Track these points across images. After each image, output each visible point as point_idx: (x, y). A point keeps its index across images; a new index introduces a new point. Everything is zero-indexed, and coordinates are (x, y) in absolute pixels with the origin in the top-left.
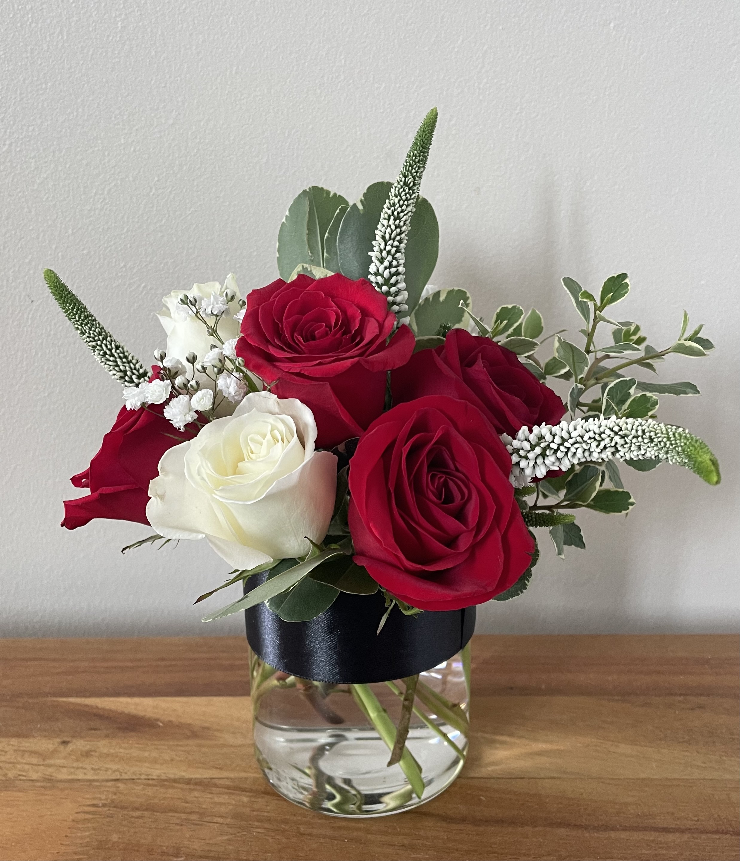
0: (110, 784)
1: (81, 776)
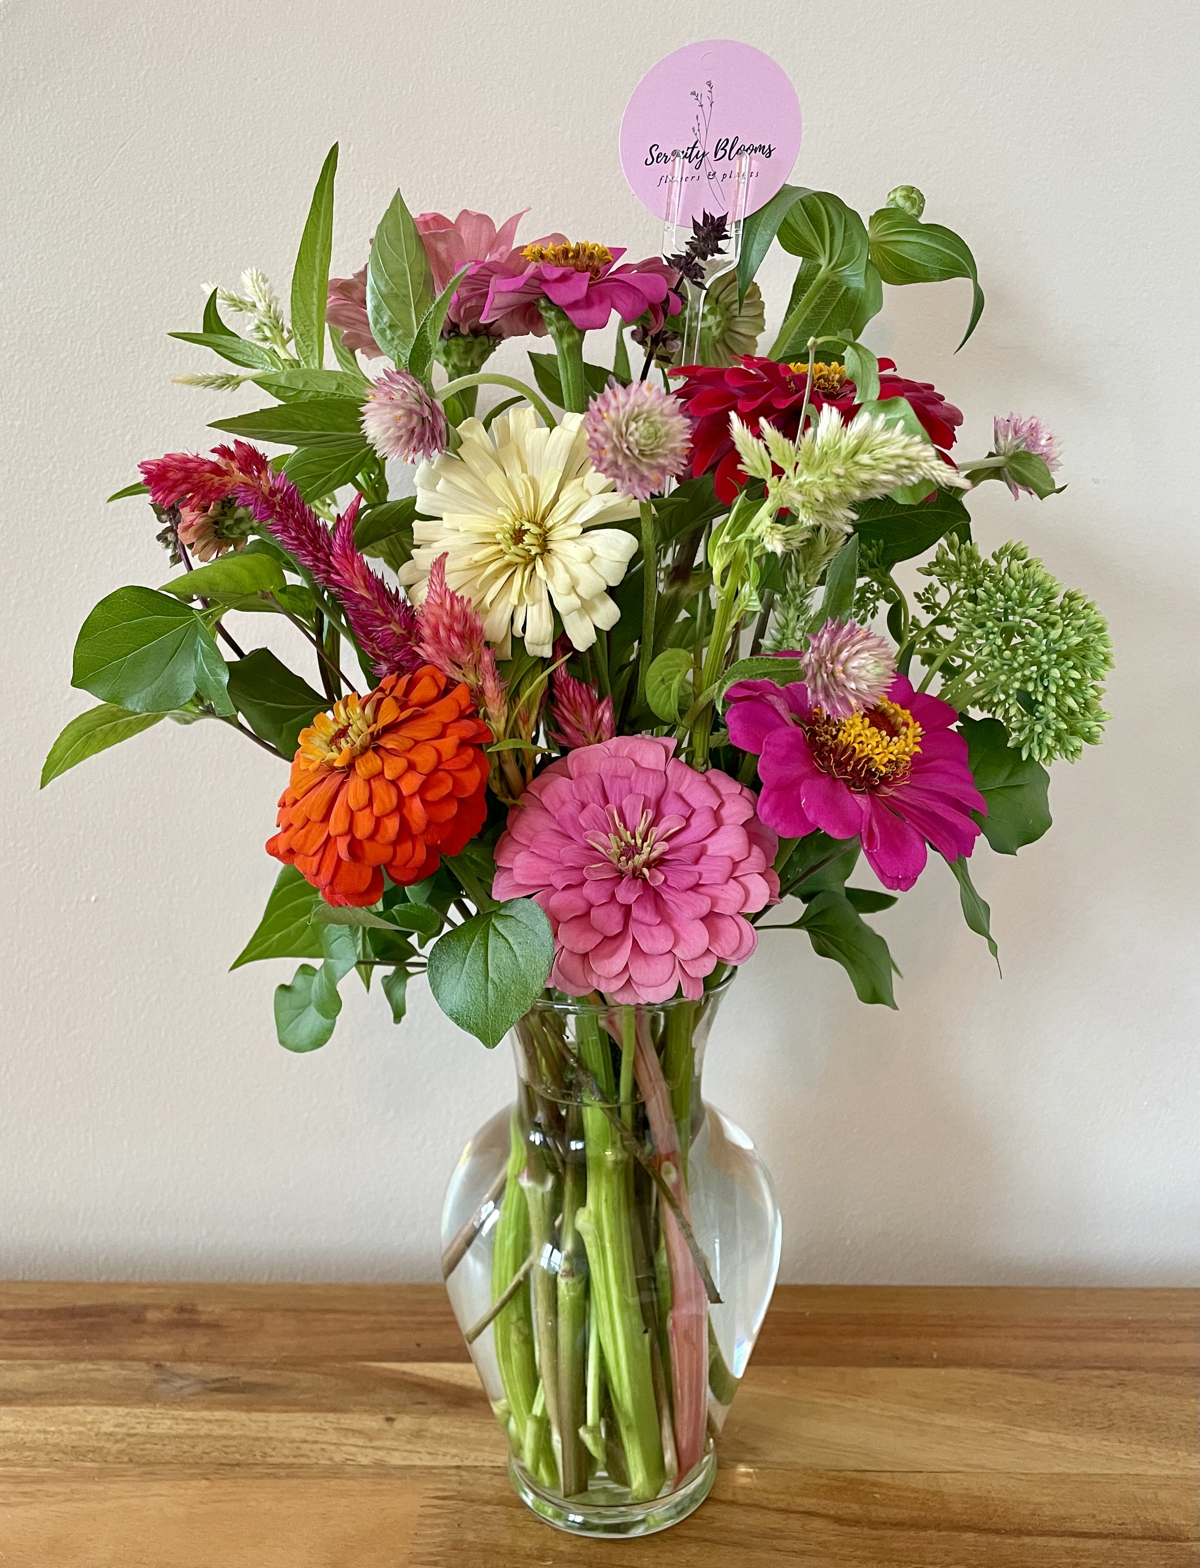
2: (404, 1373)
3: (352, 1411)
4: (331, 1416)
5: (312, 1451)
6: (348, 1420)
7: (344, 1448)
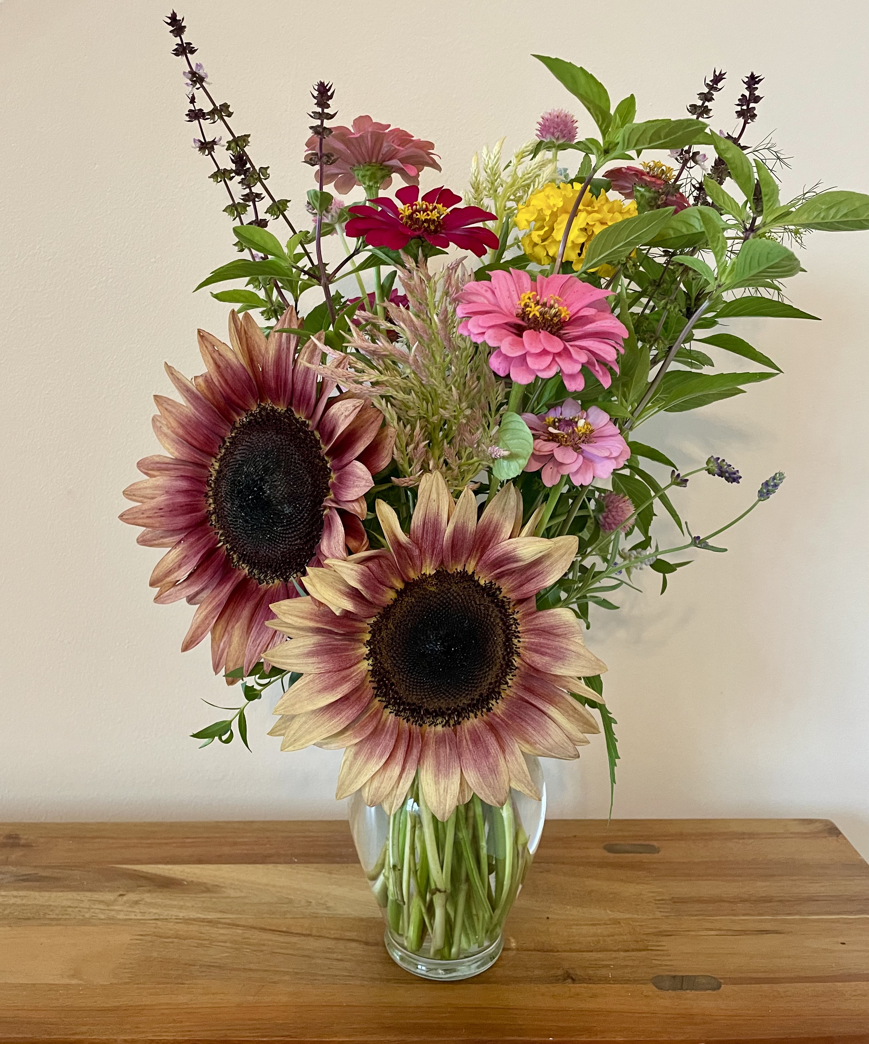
0: (152, 922)
1: (133, 917)
2: (135, 870)
3: (101, 891)
4: (88, 894)
5: (73, 911)
6: (96, 896)
7: (92, 910)
